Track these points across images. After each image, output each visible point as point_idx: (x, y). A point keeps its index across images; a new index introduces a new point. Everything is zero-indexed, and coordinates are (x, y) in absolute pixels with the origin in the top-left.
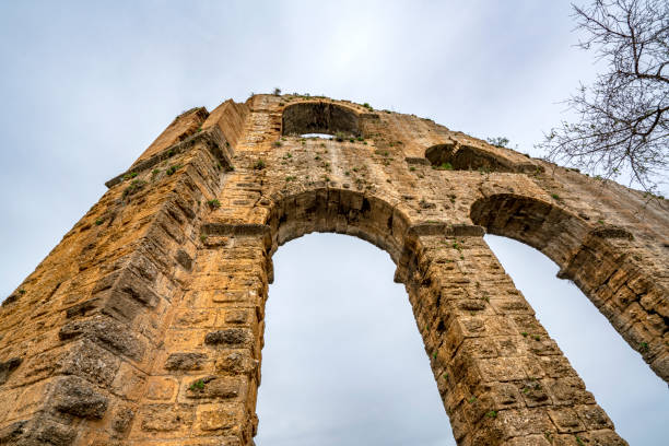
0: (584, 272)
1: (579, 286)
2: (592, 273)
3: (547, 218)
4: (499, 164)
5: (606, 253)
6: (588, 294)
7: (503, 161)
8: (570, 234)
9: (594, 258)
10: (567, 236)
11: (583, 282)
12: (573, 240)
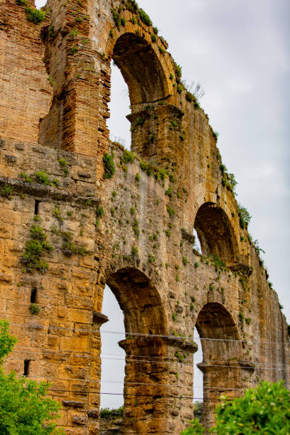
0: (214, 376)
1: (204, 380)
2: (218, 380)
3: (225, 328)
4: (230, 241)
5: (235, 377)
6: (205, 390)
7: (234, 243)
8: (228, 347)
9: (227, 373)
10: (225, 347)
11: (209, 381)
12: (226, 352)
